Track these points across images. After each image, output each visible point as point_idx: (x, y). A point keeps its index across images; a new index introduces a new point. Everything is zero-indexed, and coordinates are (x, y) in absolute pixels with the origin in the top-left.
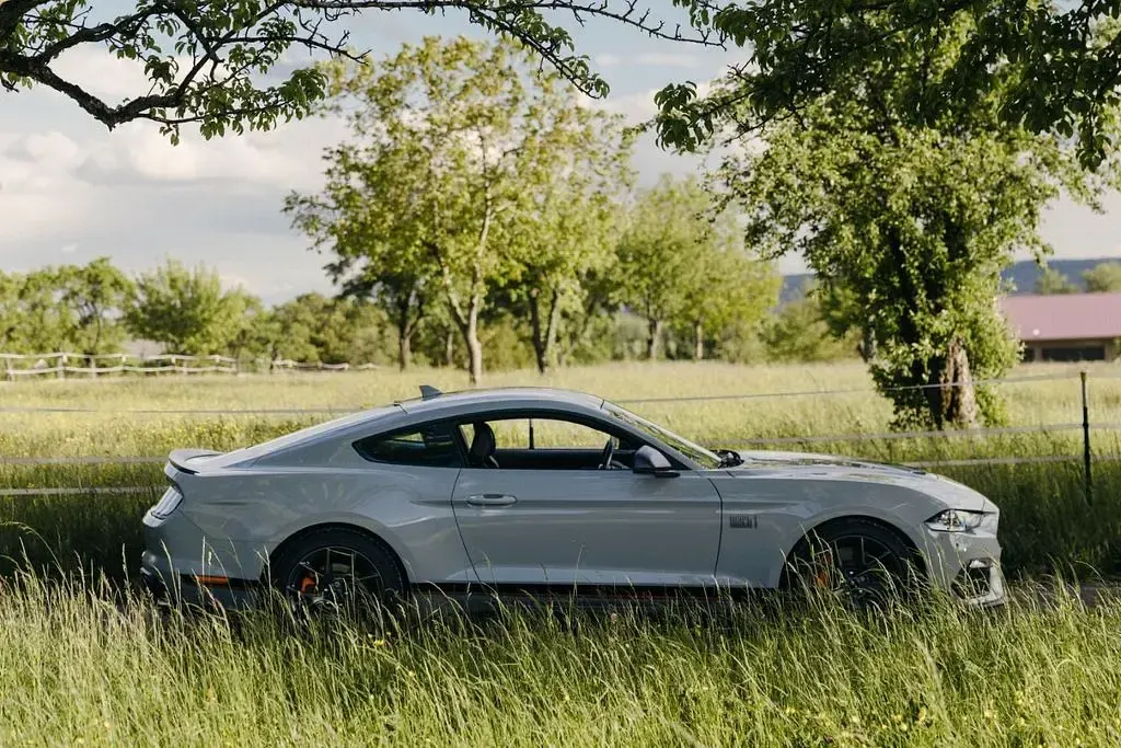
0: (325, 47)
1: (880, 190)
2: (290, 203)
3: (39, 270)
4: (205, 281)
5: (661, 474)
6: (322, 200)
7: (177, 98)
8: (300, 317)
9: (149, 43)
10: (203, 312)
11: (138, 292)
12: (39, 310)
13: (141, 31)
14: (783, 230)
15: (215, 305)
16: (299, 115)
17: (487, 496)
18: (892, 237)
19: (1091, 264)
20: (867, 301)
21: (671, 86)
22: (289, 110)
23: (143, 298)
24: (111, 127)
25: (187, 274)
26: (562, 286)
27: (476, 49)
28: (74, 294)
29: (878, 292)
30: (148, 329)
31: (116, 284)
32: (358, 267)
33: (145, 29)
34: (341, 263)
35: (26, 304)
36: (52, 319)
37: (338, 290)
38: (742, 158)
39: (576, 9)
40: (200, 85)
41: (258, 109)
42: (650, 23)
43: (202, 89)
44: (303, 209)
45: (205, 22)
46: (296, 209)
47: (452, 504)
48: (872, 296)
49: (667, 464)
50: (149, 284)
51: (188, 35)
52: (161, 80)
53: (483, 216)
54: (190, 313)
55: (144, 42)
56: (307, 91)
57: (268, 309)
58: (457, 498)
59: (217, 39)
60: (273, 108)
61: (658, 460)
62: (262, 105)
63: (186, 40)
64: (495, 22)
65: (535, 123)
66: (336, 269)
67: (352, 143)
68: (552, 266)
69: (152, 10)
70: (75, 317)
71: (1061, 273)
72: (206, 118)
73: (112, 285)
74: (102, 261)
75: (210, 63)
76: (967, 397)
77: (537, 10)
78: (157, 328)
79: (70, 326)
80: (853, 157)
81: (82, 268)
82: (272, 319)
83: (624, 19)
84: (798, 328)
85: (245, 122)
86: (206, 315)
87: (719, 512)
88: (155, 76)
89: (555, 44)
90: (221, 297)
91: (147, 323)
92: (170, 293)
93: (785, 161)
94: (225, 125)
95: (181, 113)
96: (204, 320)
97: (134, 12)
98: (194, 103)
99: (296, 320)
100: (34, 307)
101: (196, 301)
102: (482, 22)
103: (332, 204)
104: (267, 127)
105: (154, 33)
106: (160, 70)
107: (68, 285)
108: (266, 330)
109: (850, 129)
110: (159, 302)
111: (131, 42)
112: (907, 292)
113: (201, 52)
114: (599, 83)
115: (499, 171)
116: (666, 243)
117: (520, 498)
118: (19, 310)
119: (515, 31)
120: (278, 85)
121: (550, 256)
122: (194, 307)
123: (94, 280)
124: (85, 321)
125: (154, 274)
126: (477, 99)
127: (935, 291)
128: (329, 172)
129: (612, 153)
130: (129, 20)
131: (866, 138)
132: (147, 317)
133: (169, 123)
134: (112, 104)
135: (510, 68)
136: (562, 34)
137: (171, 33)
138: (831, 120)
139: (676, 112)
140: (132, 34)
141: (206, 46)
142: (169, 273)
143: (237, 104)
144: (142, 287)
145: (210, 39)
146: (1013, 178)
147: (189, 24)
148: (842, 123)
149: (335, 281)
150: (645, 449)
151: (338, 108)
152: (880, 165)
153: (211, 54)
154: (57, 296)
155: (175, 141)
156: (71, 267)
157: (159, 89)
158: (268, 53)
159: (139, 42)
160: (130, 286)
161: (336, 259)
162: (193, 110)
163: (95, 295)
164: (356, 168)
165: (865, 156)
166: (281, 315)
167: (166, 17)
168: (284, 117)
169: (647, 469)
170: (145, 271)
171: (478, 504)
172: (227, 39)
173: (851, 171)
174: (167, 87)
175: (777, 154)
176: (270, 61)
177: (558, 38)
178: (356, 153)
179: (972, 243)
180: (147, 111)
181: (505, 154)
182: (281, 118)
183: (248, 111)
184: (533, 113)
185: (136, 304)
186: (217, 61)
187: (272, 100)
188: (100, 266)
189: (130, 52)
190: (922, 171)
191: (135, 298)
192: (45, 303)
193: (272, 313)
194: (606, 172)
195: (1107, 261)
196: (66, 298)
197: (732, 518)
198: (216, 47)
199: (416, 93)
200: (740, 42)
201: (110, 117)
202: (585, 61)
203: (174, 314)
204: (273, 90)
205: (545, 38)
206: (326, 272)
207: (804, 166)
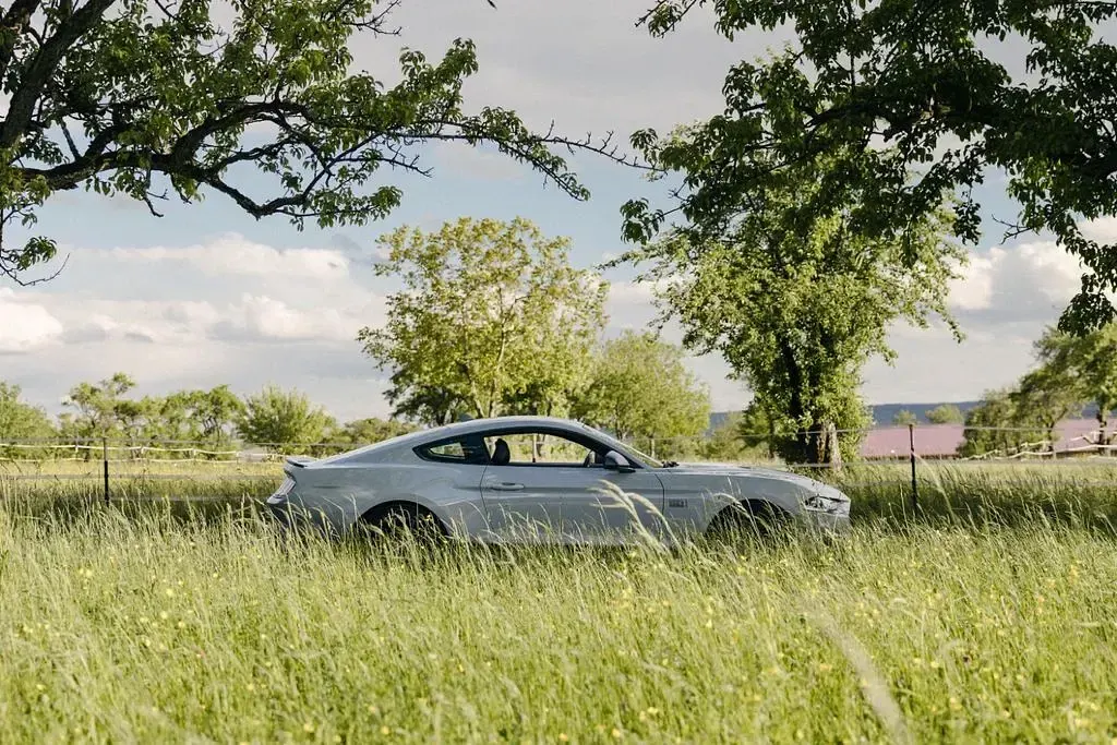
0: (403, 164)
1: (776, 309)
2: (362, 335)
3: (176, 393)
4: (296, 402)
5: (622, 470)
6: (385, 332)
7: (301, 200)
8: (366, 432)
9: (285, 162)
10: (295, 424)
11: (248, 411)
12: (175, 423)
13: (279, 154)
14: (708, 335)
15: (304, 420)
16: (383, 216)
17: (504, 484)
18: (783, 342)
19: (933, 407)
20: (767, 388)
21: (631, 201)
22: (377, 213)
23: (252, 414)
24: (258, 218)
25: (284, 398)
26: (555, 400)
27: (496, 227)
28: (201, 412)
29: (776, 381)
30: (255, 437)
31: (232, 405)
32: (407, 394)
33: (283, 153)
34: (396, 391)
35: (165, 419)
36: (184, 428)
37: (394, 409)
38: (681, 283)
39: (568, 143)
40: (317, 192)
41: (356, 211)
42: (618, 155)
43: (319, 194)
44: (371, 339)
45: (322, 149)
46: (367, 338)
47: (480, 489)
48: (771, 384)
49: (626, 463)
50: (256, 404)
51: (312, 156)
52: (293, 189)
53: (501, 344)
54: (286, 425)
55: (281, 162)
56: (389, 200)
57: (341, 427)
58: (483, 485)
59: (331, 159)
60: (366, 210)
61: (622, 461)
62: (359, 208)
63: (310, 160)
64: (516, 151)
65: (538, 279)
66: (393, 395)
67: (408, 293)
68: (549, 383)
69: (287, 141)
70: (202, 429)
71: (911, 413)
72: (321, 214)
73: (229, 405)
74: (222, 388)
75: (326, 175)
76: (836, 454)
77: (543, 143)
78: (262, 436)
79: (197, 434)
80: (757, 287)
81: (207, 393)
82: (345, 433)
83: (600, 151)
84: (722, 445)
85: (347, 219)
86: (297, 427)
87: (661, 496)
88: (288, 185)
89: (555, 166)
90: (307, 414)
91: (255, 432)
92: (272, 411)
93: (711, 286)
94: (334, 220)
95: (304, 209)
96: (296, 430)
97: (275, 142)
98: (313, 204)
99: (363, 435)
100: (171, 420)
101: (290, 417)
102: (507, 151)
103: (392, 336)
104: (361, 222)
105: (288, 156)
106: (292, 181)
107: (197, 405)
108: (340, 441)
109: (755, 267)
110: (263, 416)
111: (273, 161)
112: (795, 382)
113: (320, 168)
114: (584, 190)
115: (512, 313)
116: (629, 377)
117: (527, 486)
118: (160, 425)
119: (529, 157)
120: (370, 195)
121: (546, 378)
122: (289, 421)
123: (216, 402)
124: (209, 432)
125: (260, 397)
126: (497, 264)
127: (814, 381)
128: (391, 313)
129: (591, 302)
130: (272, 146)
131: (767, 272)
132: (254, 428)
133: (296, 216)
134: (260, 202)
135: (520, 240)
136: (560, 161)
137: (299, 157)
138: (742, 260)
139: (634, 220)
140: (274, 155)
141: (324, 165)
142: (271, 396)
143: (342, 207)
144: (252, 406)
145: (326, 159)
146: (866, 300)
147: (312, 148)
148: (749, 262)
149: (391, 403)
150: (611, 453)
151: (398, 269)
152: (775, 291)
153: (327, 170)
154: (189, 413)
155: (301, 228)
156: (199, 392)
157: (290, 193)
158: (364, 172)
159: (279, 161)
160: (242, 405)
161: (392, 387)
162: (313, 208)
163: (216, 412)
164: (408, 309)
165: (764, 285)
166: (351, 430)
167: (297, 146)
168: (373, 218)
169: (614, 466)
170: (254, 394)
171: (499, 489)
172: (339, 159)
173: (755, 296)
174: (296, 193)
175: (705, 282)
176: (365, 177)
177: (557, 162)
178: (410, 300)
179: (838, 347)
180: (282, 208)
181: (516, 301)
182: (370, 217)
183: (348, 211)
184: (537, 273)
185: (246, 418)
186: (330, 174)
187: (365, 206)
188: (221, 392)
189: (272, 168)
190: (805, 296)
191: (246, 414)
192: (180, 418)
193: (345, 429)
194: (587, 317)
195: (943, 405)
196: (195, 414)
197: (670, 501)
198: (330, 166)
199: (454, 259)
200: (677, 169)
201: (258, 211)
202: (574, 177)
203: (274, 426)
204: (366, 198)
205: (548, 162)
206: (384, 396)
207: (723, 291)
